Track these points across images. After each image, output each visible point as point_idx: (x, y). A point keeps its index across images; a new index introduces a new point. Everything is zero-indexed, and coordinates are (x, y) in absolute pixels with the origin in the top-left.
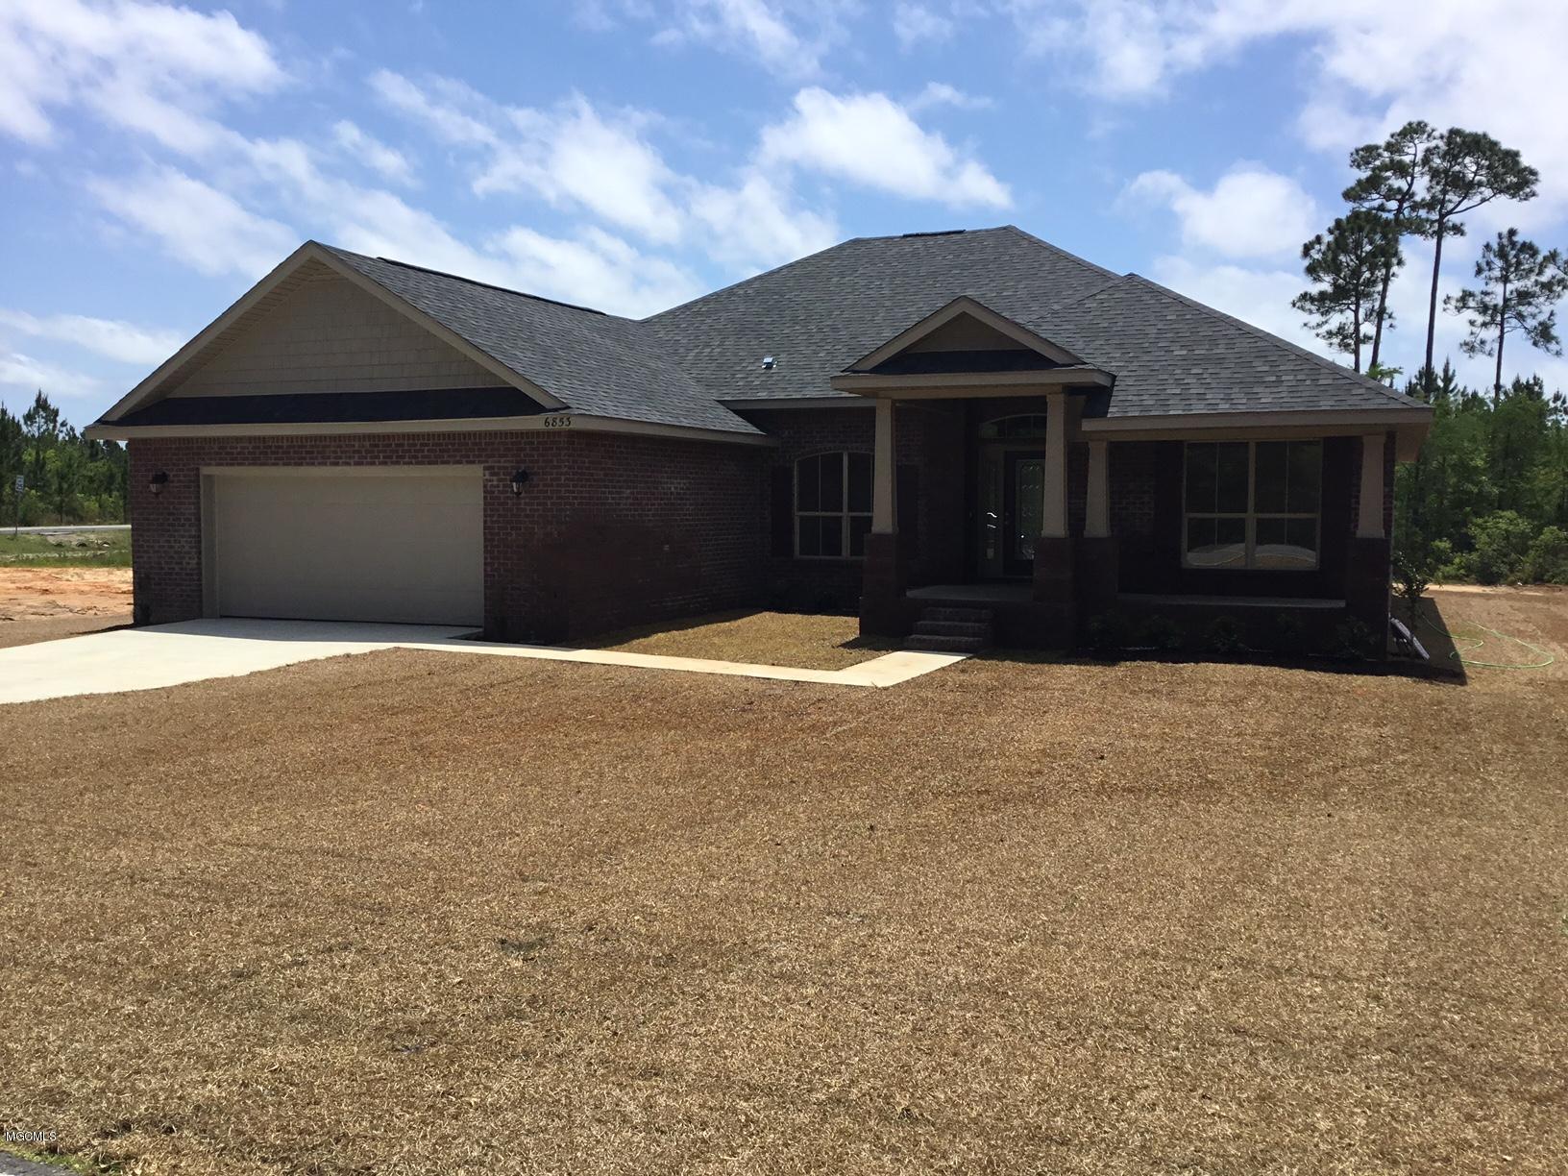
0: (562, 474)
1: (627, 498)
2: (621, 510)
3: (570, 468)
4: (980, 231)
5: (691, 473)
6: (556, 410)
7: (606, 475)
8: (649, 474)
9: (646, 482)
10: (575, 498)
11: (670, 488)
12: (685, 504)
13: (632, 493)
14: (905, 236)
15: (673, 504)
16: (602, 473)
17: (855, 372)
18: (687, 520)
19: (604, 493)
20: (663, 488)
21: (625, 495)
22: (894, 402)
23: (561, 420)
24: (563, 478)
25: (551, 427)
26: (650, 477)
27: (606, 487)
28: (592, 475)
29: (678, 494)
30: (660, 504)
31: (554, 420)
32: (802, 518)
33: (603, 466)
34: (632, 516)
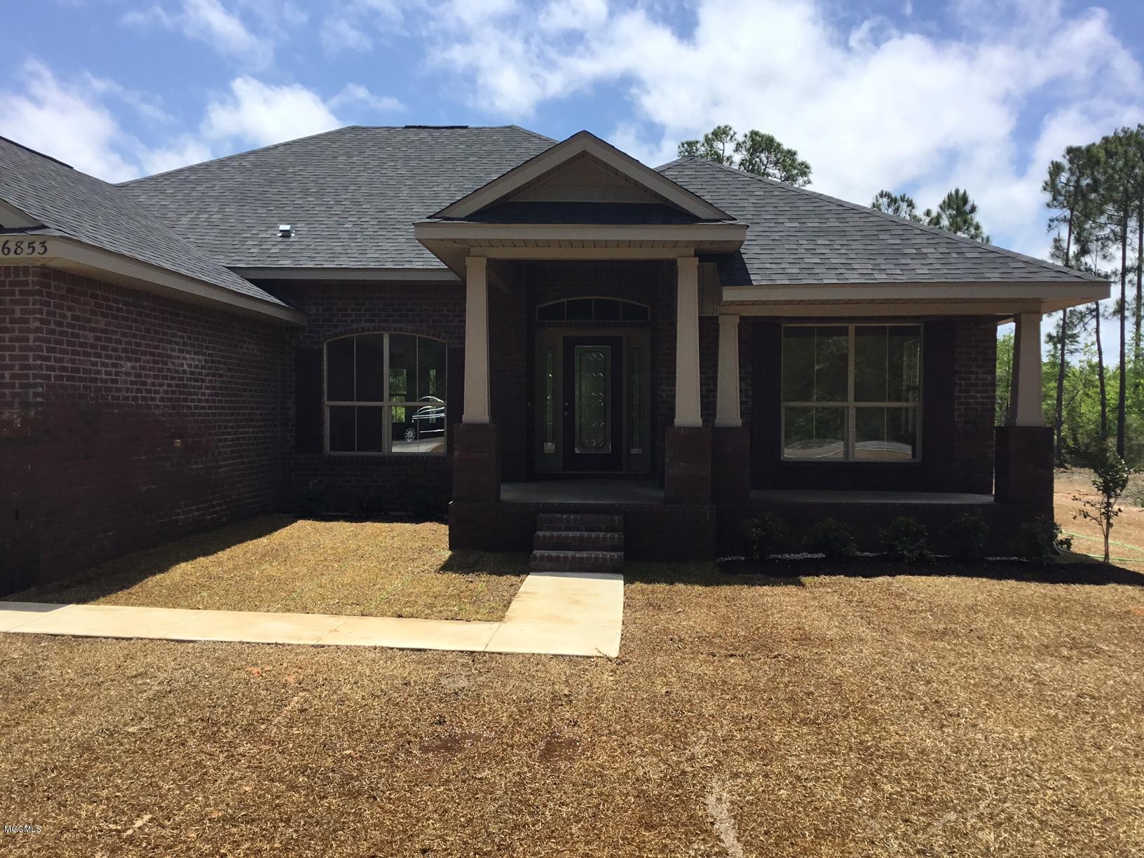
0: (29, 331)
1: (128, 374)
2: (119, 390)
3: (42, 321)
4: (484, 128)
5: (207, 348)
6: (22, 230)
7: (98, 339)
8: (156, 343)
9: (152, 354)
10: (50, 368)
11: (182, 365)
12: (200, 388)
13: (133, 368)
14: (407, 127)
15: (185, 386)
16: (92, 335)
17: (446, 219)
18: (203, 408)
19: (95, 364)
20: (173, 364)
21: (123, 369)
22: (489, 260)
23: (31, 245)
24: (31, 336)
25: (12, 255)
26: (156, 347)
27: (98, 355)
28: (77, 336)
29: (192, 373)
30: (169, 385)
31: (18, 245)
32: (332, 407)
33: (93, 325)
34: (135, 398)
